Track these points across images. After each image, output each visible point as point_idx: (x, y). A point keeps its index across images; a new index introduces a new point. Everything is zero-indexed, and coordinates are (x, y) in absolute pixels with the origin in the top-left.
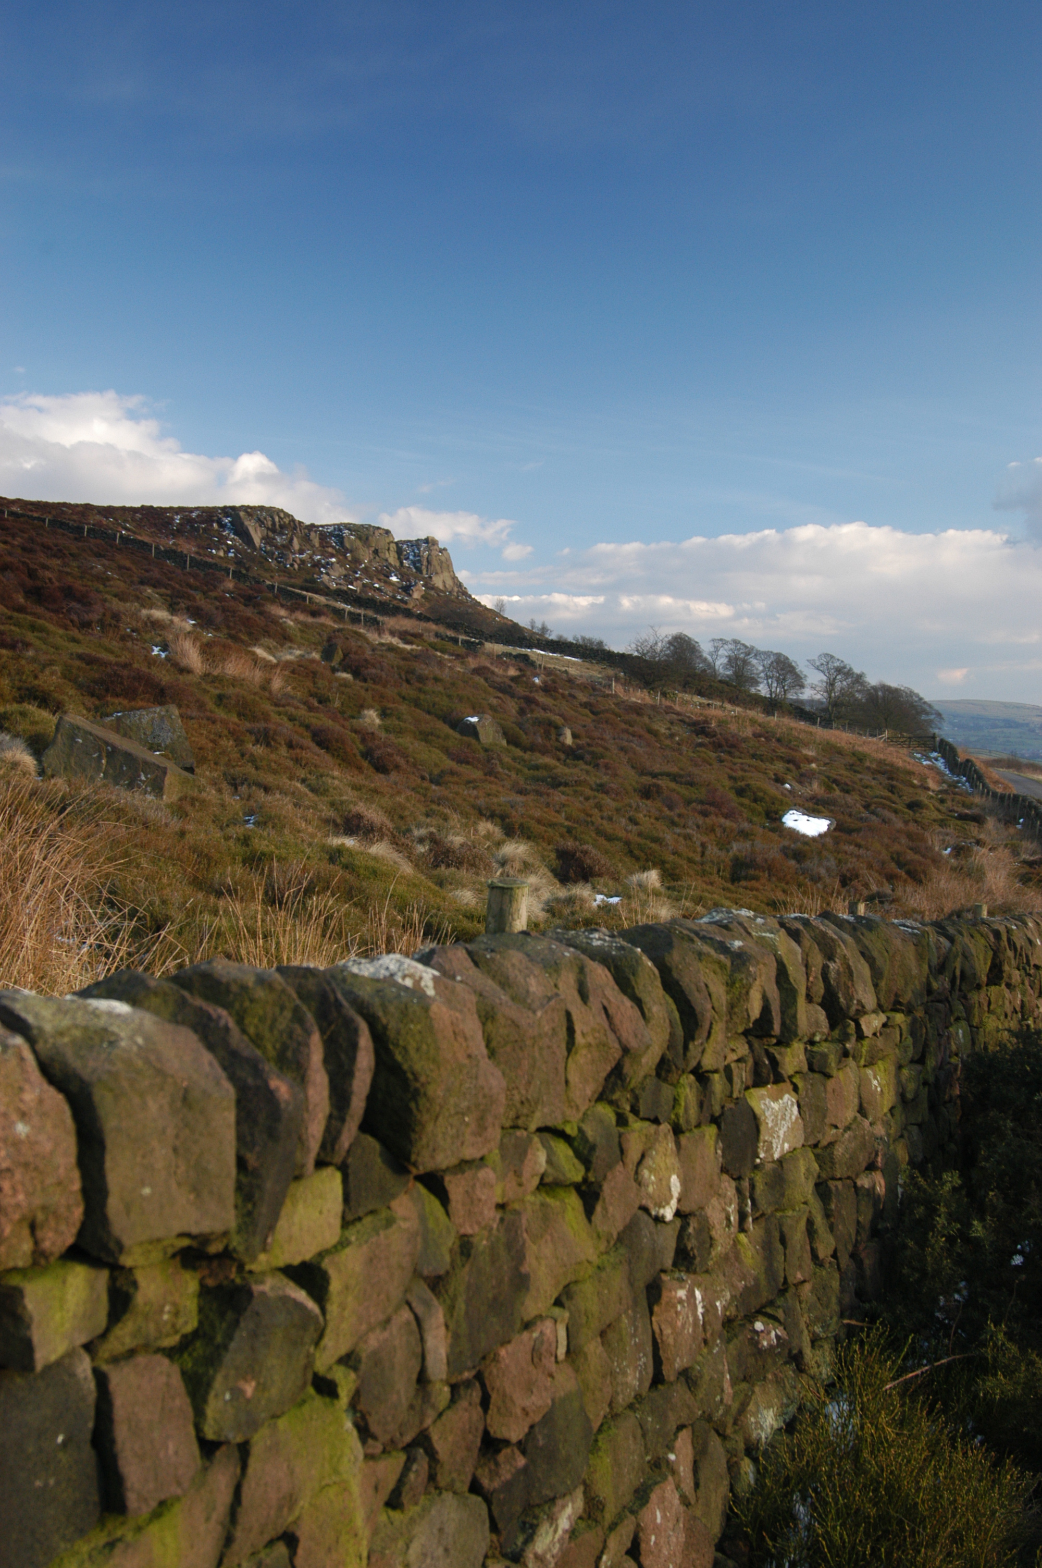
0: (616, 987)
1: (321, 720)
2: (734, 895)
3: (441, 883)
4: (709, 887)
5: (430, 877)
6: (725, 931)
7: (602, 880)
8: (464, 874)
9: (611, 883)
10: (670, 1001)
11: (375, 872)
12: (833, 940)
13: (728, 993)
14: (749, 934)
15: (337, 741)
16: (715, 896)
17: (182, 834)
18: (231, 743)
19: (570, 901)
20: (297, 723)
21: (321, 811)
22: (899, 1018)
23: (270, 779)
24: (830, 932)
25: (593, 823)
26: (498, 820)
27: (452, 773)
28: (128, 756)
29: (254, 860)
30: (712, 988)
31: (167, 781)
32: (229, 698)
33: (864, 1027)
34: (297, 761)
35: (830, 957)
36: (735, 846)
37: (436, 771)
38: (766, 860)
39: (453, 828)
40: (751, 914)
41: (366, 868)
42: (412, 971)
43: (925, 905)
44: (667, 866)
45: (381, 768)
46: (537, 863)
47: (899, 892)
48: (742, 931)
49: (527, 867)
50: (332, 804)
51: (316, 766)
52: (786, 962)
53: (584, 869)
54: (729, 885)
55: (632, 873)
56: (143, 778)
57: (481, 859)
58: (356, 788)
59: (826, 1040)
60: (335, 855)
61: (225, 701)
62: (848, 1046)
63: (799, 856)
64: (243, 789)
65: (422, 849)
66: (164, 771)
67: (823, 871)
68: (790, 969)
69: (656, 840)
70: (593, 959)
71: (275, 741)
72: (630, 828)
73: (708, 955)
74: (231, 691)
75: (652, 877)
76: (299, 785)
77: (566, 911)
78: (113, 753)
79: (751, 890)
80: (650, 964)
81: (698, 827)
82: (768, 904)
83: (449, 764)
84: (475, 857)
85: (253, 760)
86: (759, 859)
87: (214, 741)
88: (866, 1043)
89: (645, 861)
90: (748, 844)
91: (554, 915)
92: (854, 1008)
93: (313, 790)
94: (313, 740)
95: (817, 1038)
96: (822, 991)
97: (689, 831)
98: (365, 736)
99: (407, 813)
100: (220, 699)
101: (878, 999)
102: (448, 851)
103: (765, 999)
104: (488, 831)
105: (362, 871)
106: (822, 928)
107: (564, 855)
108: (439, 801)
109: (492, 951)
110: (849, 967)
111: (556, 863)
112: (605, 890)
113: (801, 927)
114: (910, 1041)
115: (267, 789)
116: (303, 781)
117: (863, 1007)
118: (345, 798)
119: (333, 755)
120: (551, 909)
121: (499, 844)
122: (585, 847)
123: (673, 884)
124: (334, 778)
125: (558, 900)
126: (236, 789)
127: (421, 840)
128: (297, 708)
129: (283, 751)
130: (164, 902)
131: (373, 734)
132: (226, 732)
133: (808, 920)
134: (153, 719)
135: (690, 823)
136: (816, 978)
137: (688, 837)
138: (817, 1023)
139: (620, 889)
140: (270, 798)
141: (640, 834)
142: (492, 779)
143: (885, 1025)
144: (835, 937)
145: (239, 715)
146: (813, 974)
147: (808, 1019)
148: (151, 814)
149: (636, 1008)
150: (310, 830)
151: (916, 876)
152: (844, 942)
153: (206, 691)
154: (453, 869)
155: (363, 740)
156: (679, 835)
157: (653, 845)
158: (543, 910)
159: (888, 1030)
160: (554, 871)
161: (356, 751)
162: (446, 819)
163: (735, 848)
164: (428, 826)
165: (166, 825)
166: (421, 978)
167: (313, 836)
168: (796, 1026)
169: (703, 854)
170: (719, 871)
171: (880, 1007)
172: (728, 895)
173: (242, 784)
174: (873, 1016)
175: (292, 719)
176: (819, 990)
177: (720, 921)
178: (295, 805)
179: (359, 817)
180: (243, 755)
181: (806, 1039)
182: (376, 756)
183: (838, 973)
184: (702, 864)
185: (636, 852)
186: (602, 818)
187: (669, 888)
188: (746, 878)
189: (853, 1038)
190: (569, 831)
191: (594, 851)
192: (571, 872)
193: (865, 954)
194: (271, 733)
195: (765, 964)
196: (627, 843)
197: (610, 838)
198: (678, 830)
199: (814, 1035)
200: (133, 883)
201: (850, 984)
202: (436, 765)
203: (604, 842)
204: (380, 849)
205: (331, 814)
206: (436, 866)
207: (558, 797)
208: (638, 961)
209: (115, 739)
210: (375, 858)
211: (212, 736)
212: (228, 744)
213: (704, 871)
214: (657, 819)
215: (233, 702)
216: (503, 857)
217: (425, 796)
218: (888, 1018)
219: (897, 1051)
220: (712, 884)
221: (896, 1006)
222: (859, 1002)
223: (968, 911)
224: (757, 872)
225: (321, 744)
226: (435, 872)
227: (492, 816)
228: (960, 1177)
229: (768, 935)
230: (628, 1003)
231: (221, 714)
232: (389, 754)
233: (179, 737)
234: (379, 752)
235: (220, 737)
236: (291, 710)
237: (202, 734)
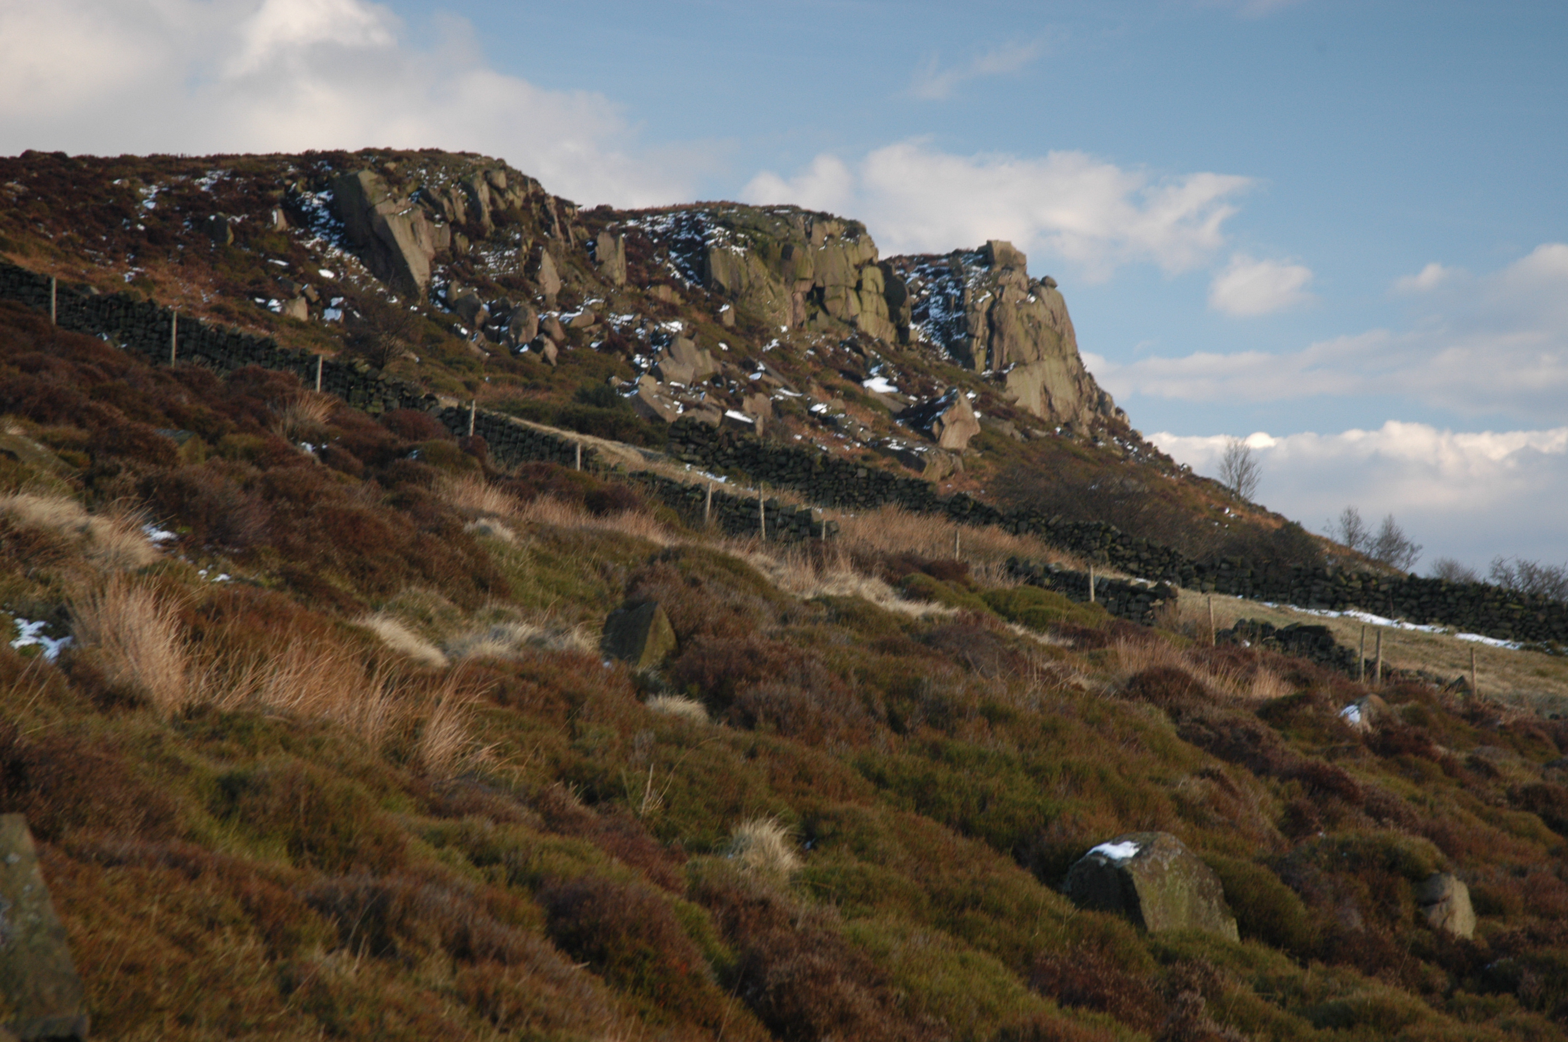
1: (588, 861)
15: (634, 931)
18: (251, 944)
20: (500, 870)
32: (260, 788)
34: (482, 1004)
51: (547, 1021)
61: (246, 800)
71: (409, 935)
74: (272, 765)
83: (1032, 1007)
87: (185, 942)
94: (551, 932)
98: (741, 912)
100: (231, 794)
119: (621, 982)
128: (503, 820)
129: (434, 969)
131: (765, 903)
132: (232, 907)
145: (296, 847)
153: (178, 768)
155: (731, 928)
161: (704, 968)
175: (481, 857)
180: (287, 988)
182: (771, 982)
194: (395, 907)
202: (985, 1010)
211: (179, 924)
212: (237, 949)
215: (274, 803)
232: (815, 975)
233: (33, 929)
234: (784, 967)
235: (212, 925)
236: (483, 826)
237: (142, 917)
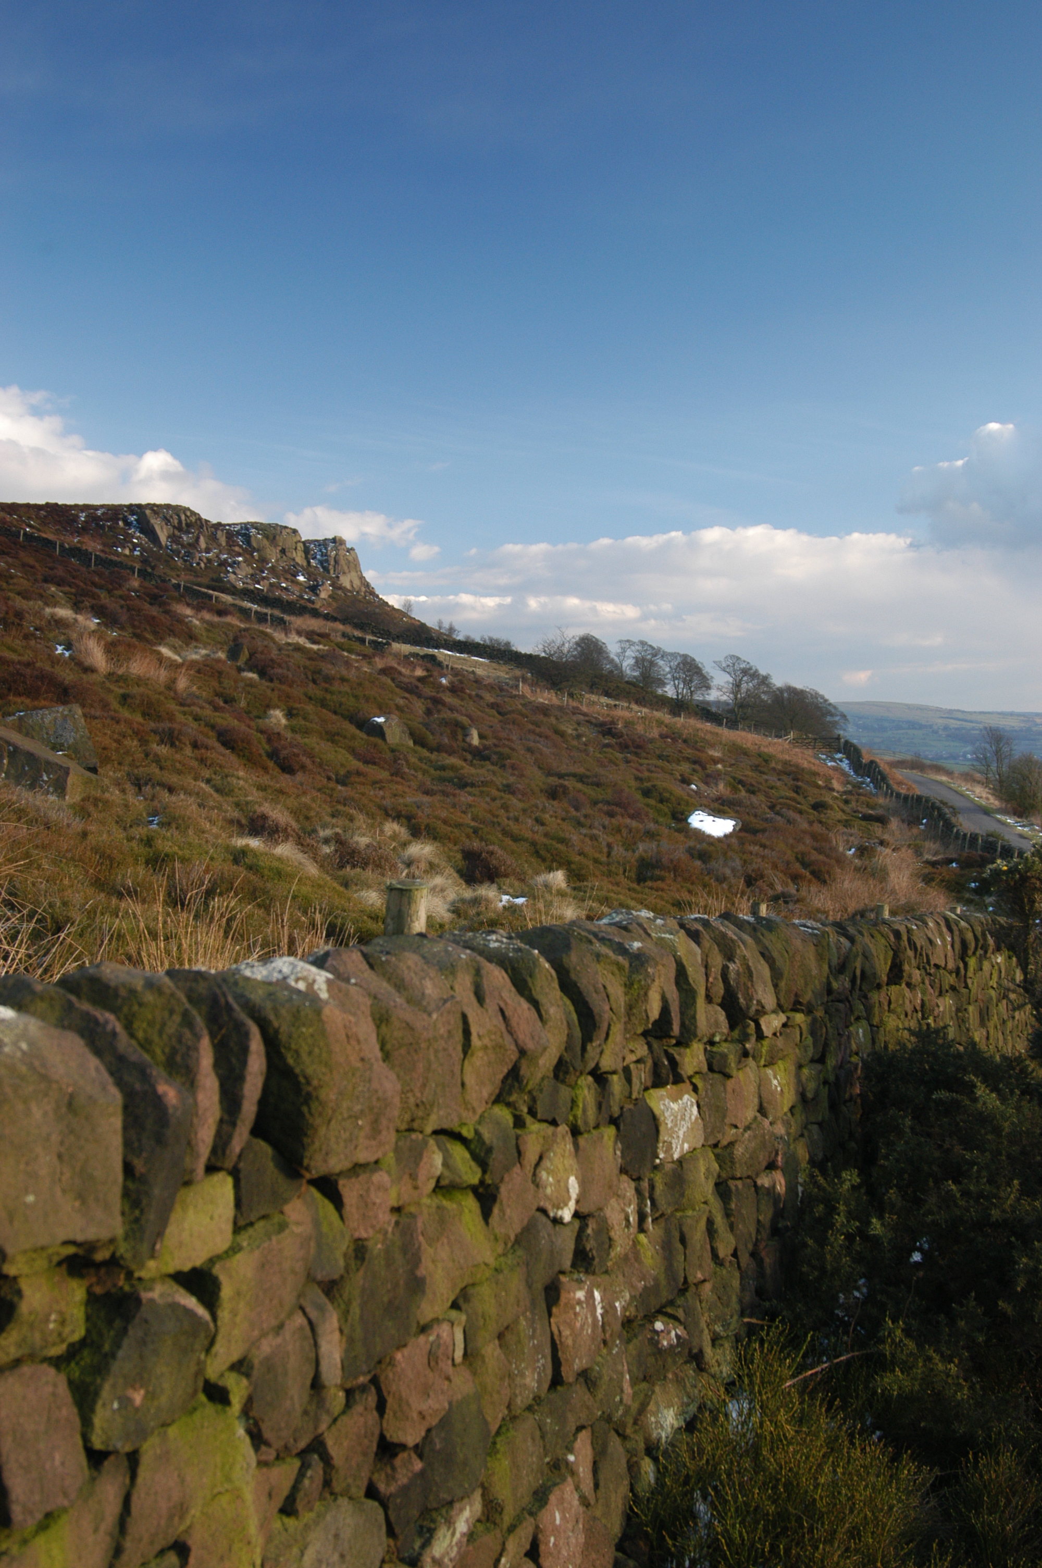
0: (513, 989)
1: (227, 720)
2: (640, 896)
3: (346, 884)
4: (615, 888)
5: (335, 878)
6: (624, 932)
7: (508, 881)
8: (369, 874)
9: (516, 883)
10: (568, 1002)
11: (279, 874)
12: (732, 941)
13: (626, 994)
14: (649, 935)
15: (243, 741)
16: (621, 897)
17: (85, 835)
18: (135, 743)
19: (476, 901)
20: (202, 723)
21: (226, 811)
22: (799, 1018)
23: (174, 779)
24: (730, 933)
25: (499, 824)
26: (404, 820)
27: (358, 773)
28: (31, 757)
29: (156, 861)
30: (610, 989)
31: (70, 780)
32: (133, 697)
33: (764, 1027)
34: (202, 761)
35: (730, 958)
36: (641, 847)
37: (342, 772)
38: (672, 861)
39: (359, 828)
40: (651, 915)
41: (271, 869)
42: (305, 973)
43: (829, 905)
44: (573, 866)
45: (287, 768)
46: (443, 864)
47: (803, 893)
48: (641, 932)
49: (432, 868)
50: (237, 805)
51: (221, 767)
52: (685, 963)
53: (489, 869)
54: (635, 886)
55: (538, 873)
56: (45, 778)
57: (387, 860)
58: (261, 788)
59: (726, 1040)
60: (238, 857)
61: (129, 701)
62: (747, 1046)
63: (704, 856)
64: (147, 789)
65: (327, 850)
66: (67, 772)
67: (728, 872)
68: (690, 970)
69: (562, 841)
70: (490, 960)
71: (180, 741)
72: (536, 828)
73: (607, 956)
74: (135, 690)
75: (558, 878)
76: (203, 785)
77: (472, 912)
78: (15, 752)
79: (657, 890)
80: (547, 965)
81: (604, 827)
82: (673, 905)
83: (356, 764)
84: (381, 858)
85: (157, 760)
86: (665, 860)
87: (118, 741)
88: (766, 1043)
89: (551, 861)
90: (654, 845)
91: (459, 916)
92: (754, 1008)
93: (217, 790)
94: (218, 740)
95: (717, 1039)
96: (722, 992)
97: (595, 831)
98: (272, 736)
99: (312, 814)
100: (125, 699)
101: (778, 999)
102: (354, 852)
103: (664, 1000)
104: (394, 832)
105: (266, 872)
106: (722, 928)
107: (470, 856)
108: (345, 802)
109: (388, 953)
110: (748, 968)
111: (461, 864)
112: (511, 891)
113: (701, 928)
114: (810, 1040)
115: (171, 790)
116: (208, 781)
117: (763, 1007)
118: (250, 798)
119: (239, 756)
120: (456, 911)
121: (405, 845)
122: (491, 848)
123: (578, 884)
124: (238, 778)
125: (463, 901)
126: (140, 789)
127: (327, 841)
128: (202, 708)
129: (188, 751)
130: (65, 904)
131: (279, 734)
132: (130, 732)
133: (708, 921)
134: (56, 719)
135: (596, 824)
136: (715, 978)
137: (594, 838)
138: (717, 1024)
139: (526, 889)
140: (174, 798)
141: (546, 835)
142: (399, 779)
143: (785, 1025)
144: (735, 937)
145: (144, 714)
146: (713, 975)
147: (708, 1020)
148: (53, 815)
149: (533, 1010)
150: (215, 830)
151: (820, 877)
152: (744, 943)
153: (110, 691)
154: (358, 870)
155: (269, 741)
156: (585, 835)
157: (559, 846)
158: (449, 910)
159: (788, 1030)
160: (459, 872)
161: (262, 752)
162: (352, 819)
163: (641, 848)
164: (333, 826)
165: (68, 825)
166: (314, 981)
167: (217, 837)
168: (696, 1027)
169: (609, 855)
170: (625, 871)
171: (780, 1007)
172: (634, 895)
173: (146, 784)
174: (773, 1016)
175: (197, 718)
176: (719, 990)
177: (620, 922)
178: (199, 806)
179: (264, 817)
180: (147, 755)
181: (705, 1040)
182: (282, 756)
183: (738, 973)
184: (608, 864)
185: (543, 853)
186: (508, 819)
187: (574, 889)
188: (652, 879)
189: (753, 1038)
190: (476, 831)
191: (500, 852)
192: (477, 873)
193: (765, 955)
194: (176, 732)
195: (663, 965)
196: (534, 844)
197: (516, 839)
198: (584, 831)
199: (713, 1035)
200: (34, 884)
201: (749, 984)
202: (342, 765)
203: (510, 843)
204: (285, 850)
205: (236, 814)
206: (341, 867)
207: (464, 797)
208: (535, 962)
209: (16, 738)
210: (280, 859)
211: (116, 736)
212: (132, 744)
213: (610, 871)
214: (563, 819)
215: (137, 702)
216: (409, 857)
217: (331, 796)
218: (788, 1018)
219: (797, 1051)
220: (618, 884)
221: (796, 1006)
222: (759, 1002)
223: (872, 910)
224: (663, 873)
225: (225, 744)
226: (341, 873)
227: (398, 817)
228: (858, 1175)
229: (667, 936)
230: (525, 1005)
231: (125, 713)
232: (295, 755)
233: (82, 737)
234: (285, 752)
235: (124, 737)
236: (196, 709)
237: (105, 734)
